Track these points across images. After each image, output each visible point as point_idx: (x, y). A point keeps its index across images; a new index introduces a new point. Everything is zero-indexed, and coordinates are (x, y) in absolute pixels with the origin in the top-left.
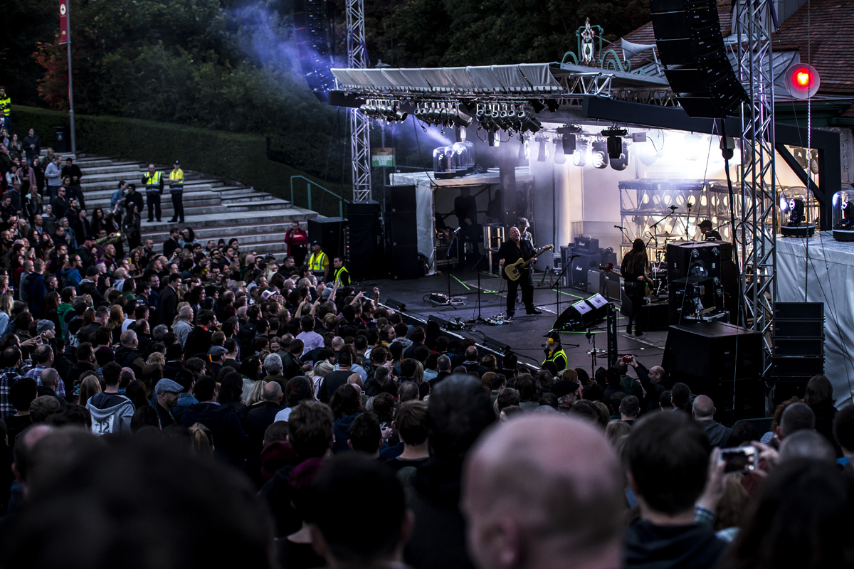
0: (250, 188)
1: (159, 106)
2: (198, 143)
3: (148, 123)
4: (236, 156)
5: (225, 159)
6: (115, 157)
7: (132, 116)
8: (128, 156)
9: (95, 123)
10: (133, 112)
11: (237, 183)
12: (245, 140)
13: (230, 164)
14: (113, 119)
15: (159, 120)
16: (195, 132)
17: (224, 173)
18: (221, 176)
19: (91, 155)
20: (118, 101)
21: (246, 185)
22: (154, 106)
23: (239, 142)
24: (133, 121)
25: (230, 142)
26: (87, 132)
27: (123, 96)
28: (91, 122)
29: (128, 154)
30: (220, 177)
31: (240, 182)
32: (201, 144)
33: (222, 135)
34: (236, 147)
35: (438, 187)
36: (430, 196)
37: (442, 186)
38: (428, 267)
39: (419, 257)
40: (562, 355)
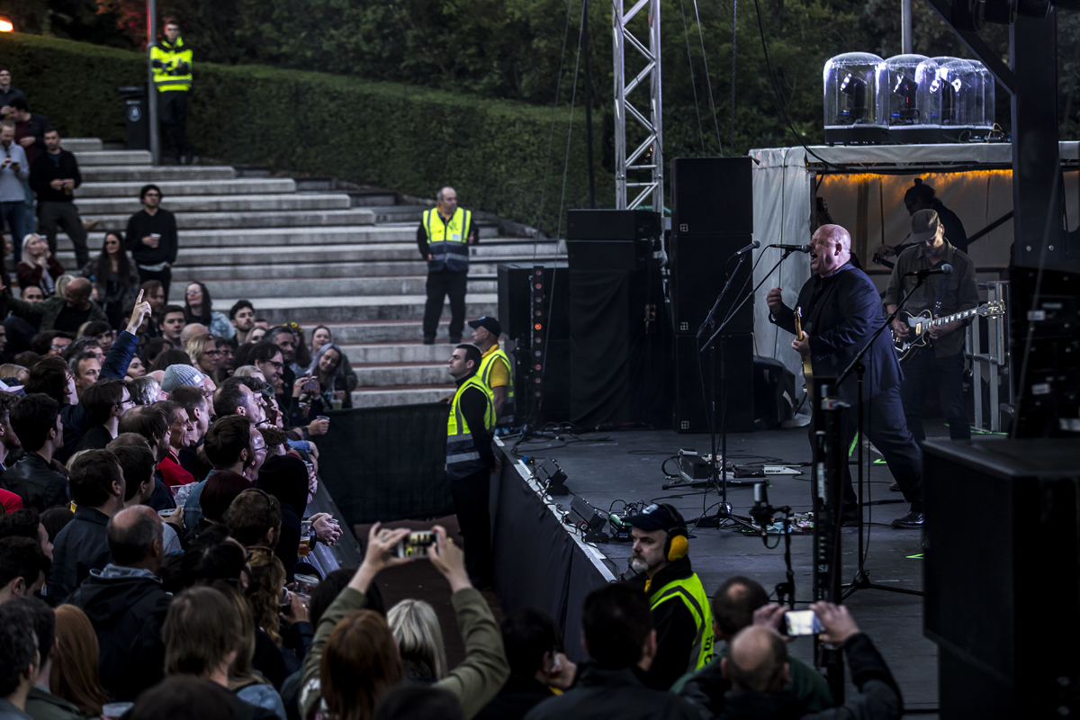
0: (555, 242)
1: (368, 38)
2: (444, 130)
3: (339, 83)
4: (525, 159)
5: (503, 168)
6: (264, 165)
7: (306, 65)
8: (293, 164)
9: (219, 81)
10: (309, 54)
11: (529, 230)
12: (549, 119)
13: (513, 181)
14: (261, 72)
15: (366, 75)
16: (439, 101)
17: (500, 204)
18: (496, 212)
19: (211, 160)
20: (278, 27)
21: (548, 235)
22: (353, 40)
23: (534, 124)
24: (306, 76)
25: (513, 124)
26: (203, 105)
27: (286, 14)
28: (211, 79)
29: (294, 159)
30: (491, 216)
31: (534, 227)
32: (451, 130)
33: (499, 109)
34: (526, 138)
35: (827, 167)
36: (807, 192)
37: (839, 164)
38: (790, 402)
39: (767, 372)
40: (683, 597)
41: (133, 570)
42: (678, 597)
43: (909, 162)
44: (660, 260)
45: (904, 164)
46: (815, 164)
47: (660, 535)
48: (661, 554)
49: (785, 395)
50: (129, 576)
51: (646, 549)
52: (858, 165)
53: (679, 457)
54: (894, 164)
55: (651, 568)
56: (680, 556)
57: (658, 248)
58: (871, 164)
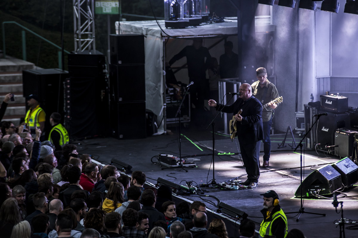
35: (169, 38)
37: (173, 36)
38: (157, 126)
39: (147, 114)
40: (282, 217)
41: (202, 229)
42: (280, 217)
43: (198, 34)
44: (105, 73)
46: (165, 37)
47: (271, 199)
48: (271, 204)
49: (155, 123)
50: (201, 230)
51: (267, 203)
52: (180, 36)
54: (193, 36)
55: (269, 208)
56: (277, 205)
57: (105, 68)
58: (185, 36)
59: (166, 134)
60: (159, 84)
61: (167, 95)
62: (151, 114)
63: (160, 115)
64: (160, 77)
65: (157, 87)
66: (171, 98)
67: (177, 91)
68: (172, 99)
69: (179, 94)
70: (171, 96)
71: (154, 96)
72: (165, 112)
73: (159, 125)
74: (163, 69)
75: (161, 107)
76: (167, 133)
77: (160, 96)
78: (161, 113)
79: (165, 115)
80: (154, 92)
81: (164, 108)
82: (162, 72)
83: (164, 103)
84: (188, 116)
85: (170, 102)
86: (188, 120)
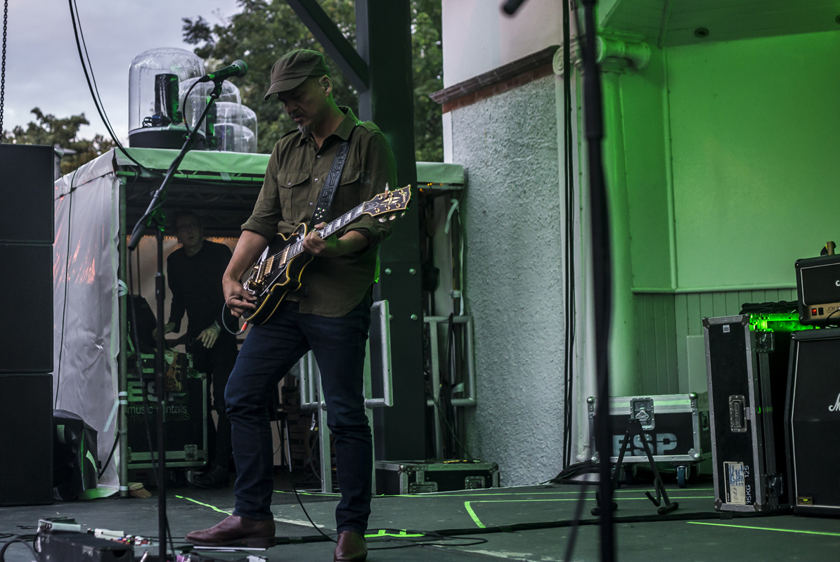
35: (140, 173)
36: (114, 204)
37: (154, 170)
38: (94, 466)
39: (61, 428)
43: (234, 172)
45: (230, 174)
46: (126, 168)
49: (89, 455)
53: (34, 538)
54: (218, 174)
58: (191, 172)
59: (123, 495)
60: (106, 331)
61: (130, 376)
62: (75, 425)
63: (106, 430)
64: (110, 304)
65: (99, 342)
66: (145, 388)
67: (167, 363)
68: (150, 390)
69: (171, 374)
70: (148, 379)
71: (91, 374)
72: (123, 417)
73: (104, 465)
74: (119, 277)
75: (113, 404)
76: (129, 492)
77: (109, 369)
78: (108, 423)
79: (124, 430)
80: (91, 361)
81: (120, 406)
82: (117, 286)
83: (120, 390)
84: (200, 448)
85: (141, 399)
86: (201, 459)
